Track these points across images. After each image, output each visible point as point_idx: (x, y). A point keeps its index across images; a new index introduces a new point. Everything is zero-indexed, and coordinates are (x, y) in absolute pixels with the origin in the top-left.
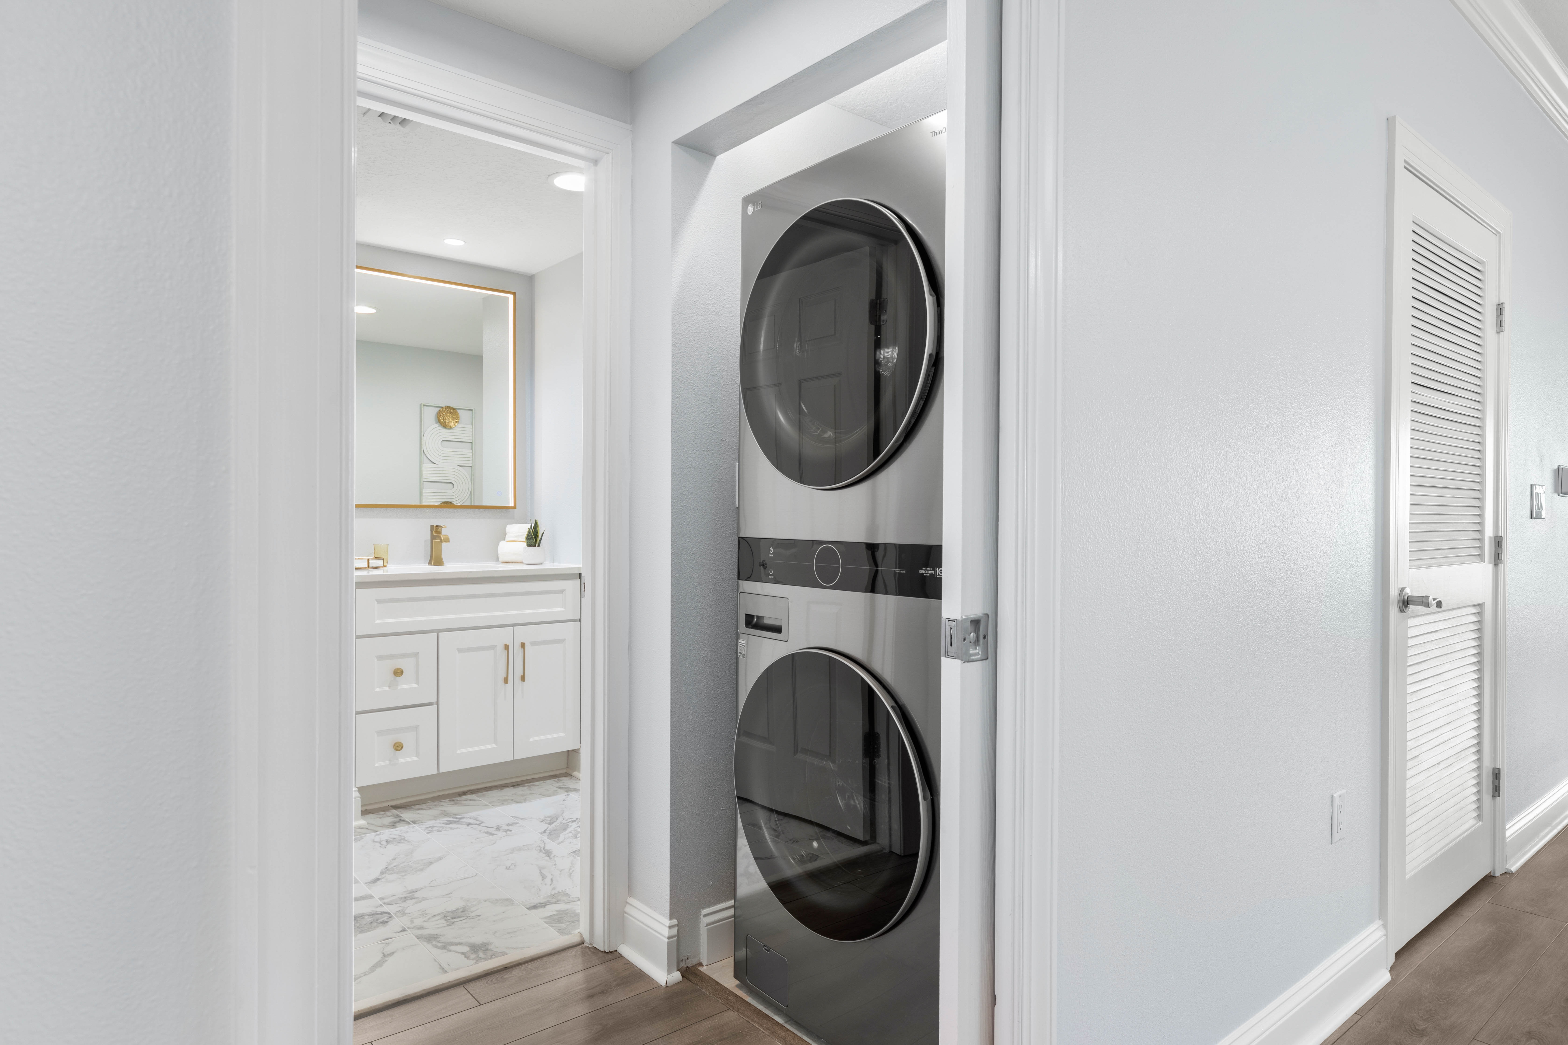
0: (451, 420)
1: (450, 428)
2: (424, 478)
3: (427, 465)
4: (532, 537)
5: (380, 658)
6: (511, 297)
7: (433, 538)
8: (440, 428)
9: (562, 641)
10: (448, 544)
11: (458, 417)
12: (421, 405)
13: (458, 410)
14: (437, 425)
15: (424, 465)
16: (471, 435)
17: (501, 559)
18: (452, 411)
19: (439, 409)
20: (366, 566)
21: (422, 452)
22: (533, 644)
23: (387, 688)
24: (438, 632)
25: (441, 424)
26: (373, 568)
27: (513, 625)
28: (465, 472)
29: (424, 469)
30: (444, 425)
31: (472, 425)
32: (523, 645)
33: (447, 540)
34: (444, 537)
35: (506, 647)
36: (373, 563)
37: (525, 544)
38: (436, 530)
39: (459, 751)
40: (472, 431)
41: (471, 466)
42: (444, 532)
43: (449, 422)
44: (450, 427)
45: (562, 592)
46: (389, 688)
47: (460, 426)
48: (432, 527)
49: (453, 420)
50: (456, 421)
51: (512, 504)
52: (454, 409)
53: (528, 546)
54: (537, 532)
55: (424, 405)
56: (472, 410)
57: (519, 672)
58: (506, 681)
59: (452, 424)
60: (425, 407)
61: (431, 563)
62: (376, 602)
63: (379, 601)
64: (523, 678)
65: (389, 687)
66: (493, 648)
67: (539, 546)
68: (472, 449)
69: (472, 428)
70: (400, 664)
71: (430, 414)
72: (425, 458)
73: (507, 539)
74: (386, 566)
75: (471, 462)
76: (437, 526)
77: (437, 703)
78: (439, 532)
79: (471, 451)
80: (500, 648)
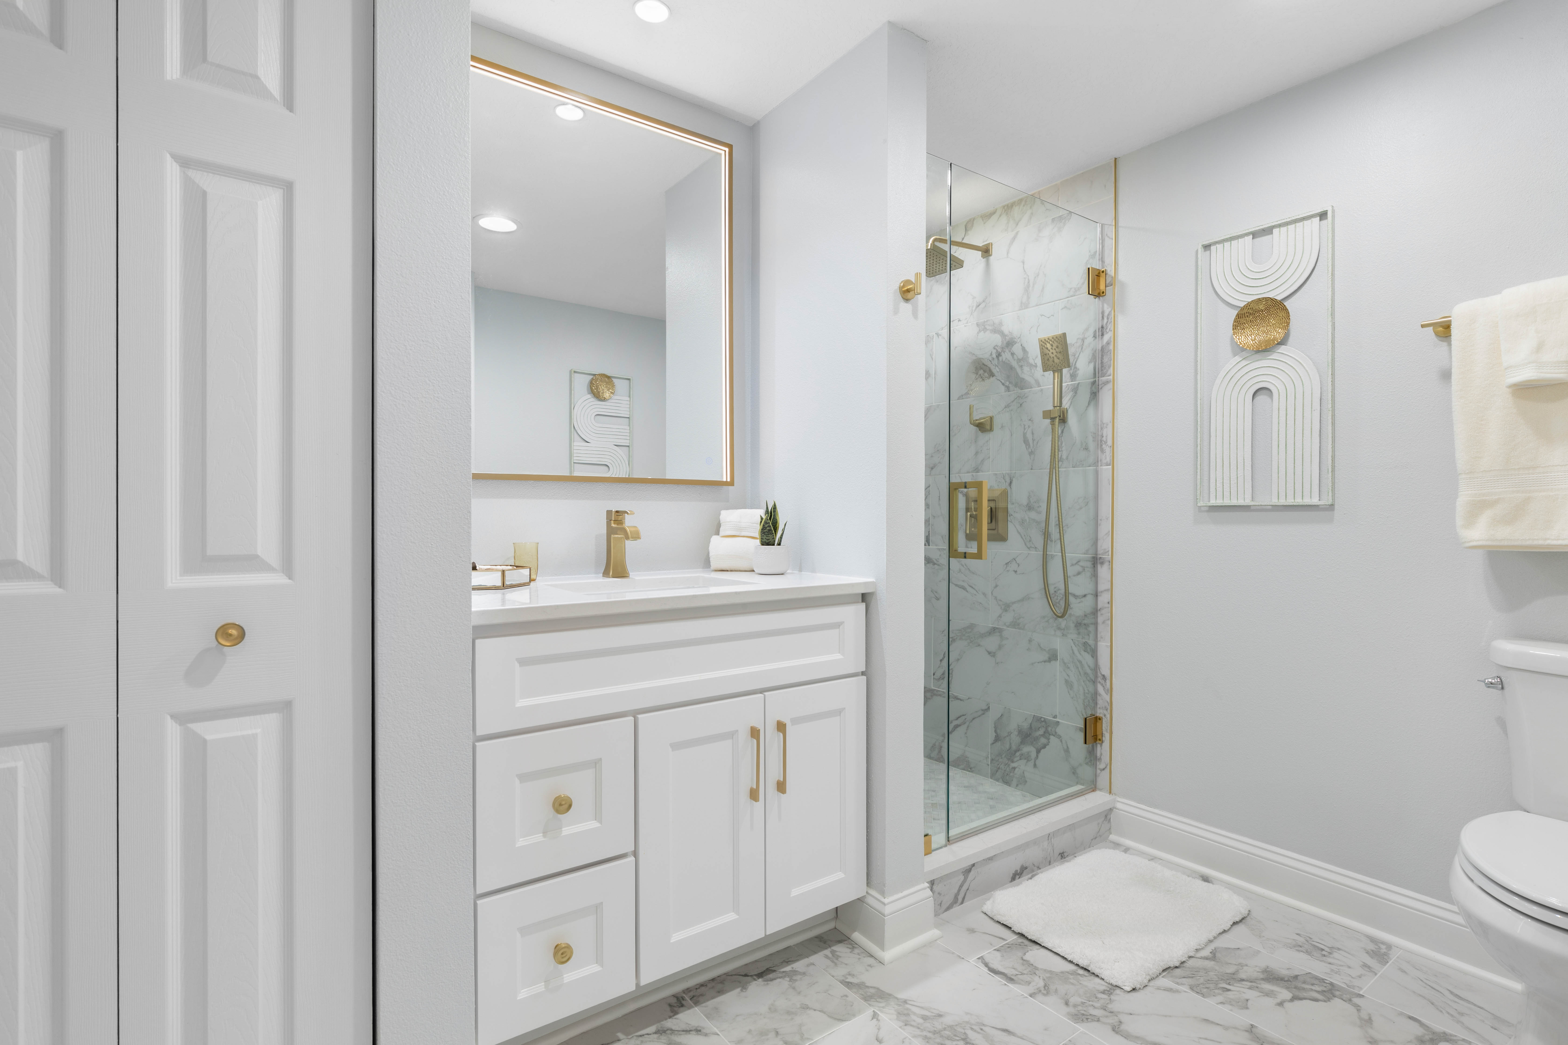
0: (605, 391)
1: (604, 400)
2: (575, 459)
3: (578, 444)
4: (770, 530)
5: (524, 778)
6: (723, 151)
7: (610, 531)
8: (593, 399)
9: (839, 712)
10: (639, 541)
11: (613, 386)
12: (570, 371)
13: (613, 379)
14: (589, 396)
15: (575, 444)
16: (628, 410)
17: (714, 564)
18: (607, 379)
19: (591, 377)
20: (499, 583)
21: (572, 428)
22: (796, 721)
23: (539, 837)
24: (635, 714)
25: (594, 394)
26: (512, 586)
27: (762, 691)
28: (621, 452)
29: (575, 448)
30: (597, 395)
31: (629, 397)
32: (781, 727)
33: (636, 536)
34: (632, 529)
35: (755, 733)
36: (513, 577)
37: (758, 542)
38: (615, 518)
39: (676, 937)
40: (630, 404)
41: (628, 446)
42: (629, 522)
43: (603, 393)
44: (605, 398)
45: (837, 625)
46: (544, 836)
47: (616, 397)
48: (609, 513)
49: (608, 390)
50: (611, 392)
51: (726, 477)
52: (609, 377)
53: (763, 545)
54: (777, 522)
55: (575, 372)
56: (629, 379)
57: (773, 773)
58: (754, 795)
59: (607, 395)
60: (576, 374)
61: (609, 574)
62: (517, 665)
63: (524, 662)
64: (781, 787)
65: (545, 833)
66: (731, 735)
67: (779, 544)
68: (629, 426)
69: (630, 401)
70: (568, 786)
71: (581, 383)
72: (576, 435)
73: (722, 533)
74: (534, 580)
75: (628, 441)
76: (617, 512)
77: (635, 854)
78: (619, 522)
79: (628, 428)
80: (744, 735)
